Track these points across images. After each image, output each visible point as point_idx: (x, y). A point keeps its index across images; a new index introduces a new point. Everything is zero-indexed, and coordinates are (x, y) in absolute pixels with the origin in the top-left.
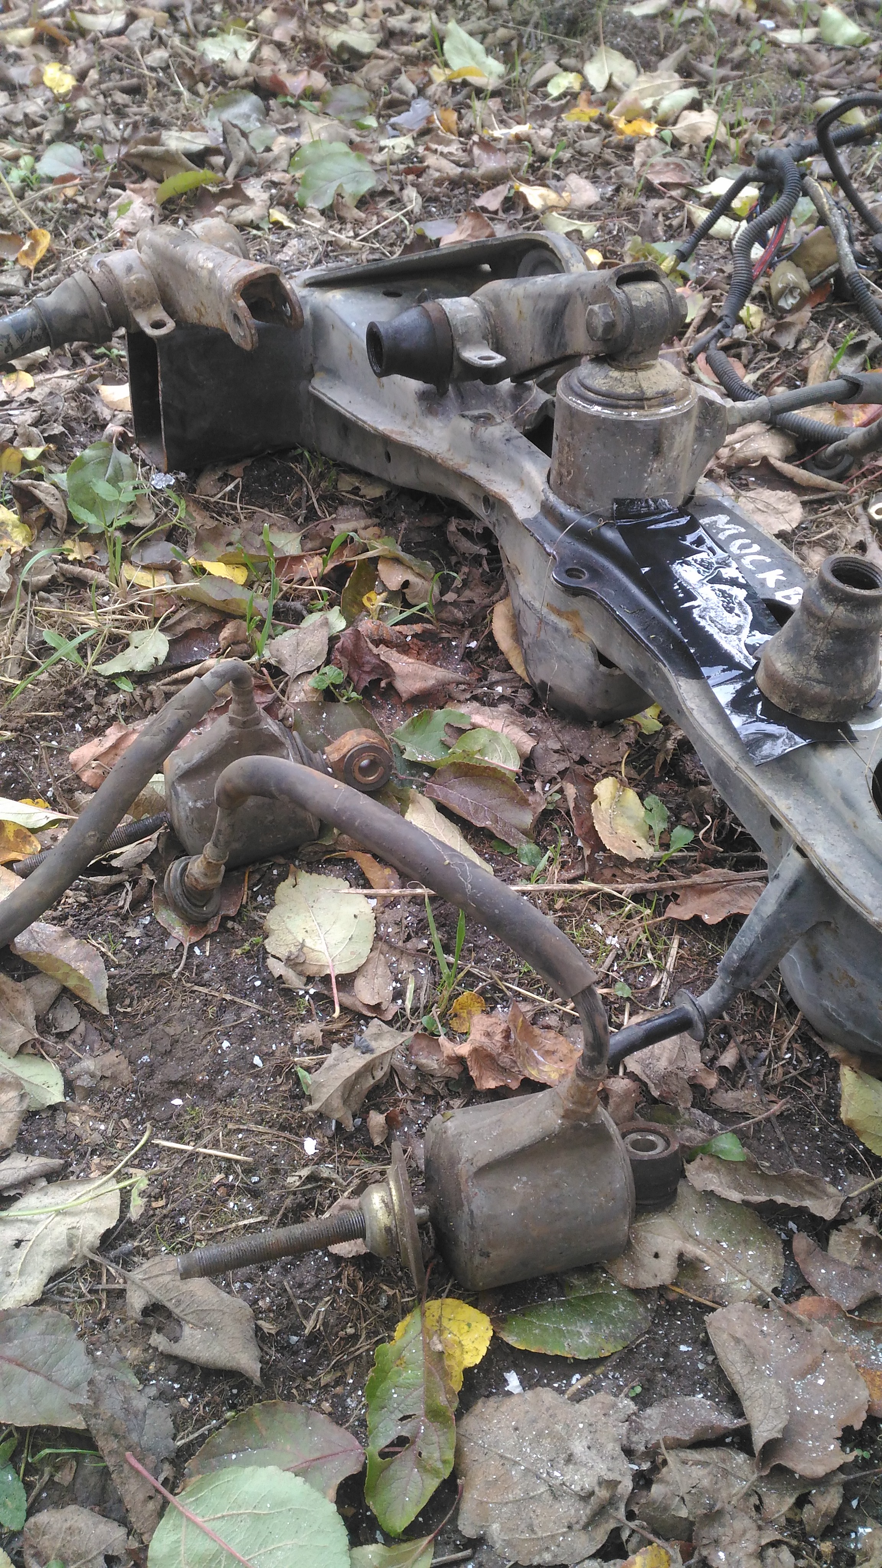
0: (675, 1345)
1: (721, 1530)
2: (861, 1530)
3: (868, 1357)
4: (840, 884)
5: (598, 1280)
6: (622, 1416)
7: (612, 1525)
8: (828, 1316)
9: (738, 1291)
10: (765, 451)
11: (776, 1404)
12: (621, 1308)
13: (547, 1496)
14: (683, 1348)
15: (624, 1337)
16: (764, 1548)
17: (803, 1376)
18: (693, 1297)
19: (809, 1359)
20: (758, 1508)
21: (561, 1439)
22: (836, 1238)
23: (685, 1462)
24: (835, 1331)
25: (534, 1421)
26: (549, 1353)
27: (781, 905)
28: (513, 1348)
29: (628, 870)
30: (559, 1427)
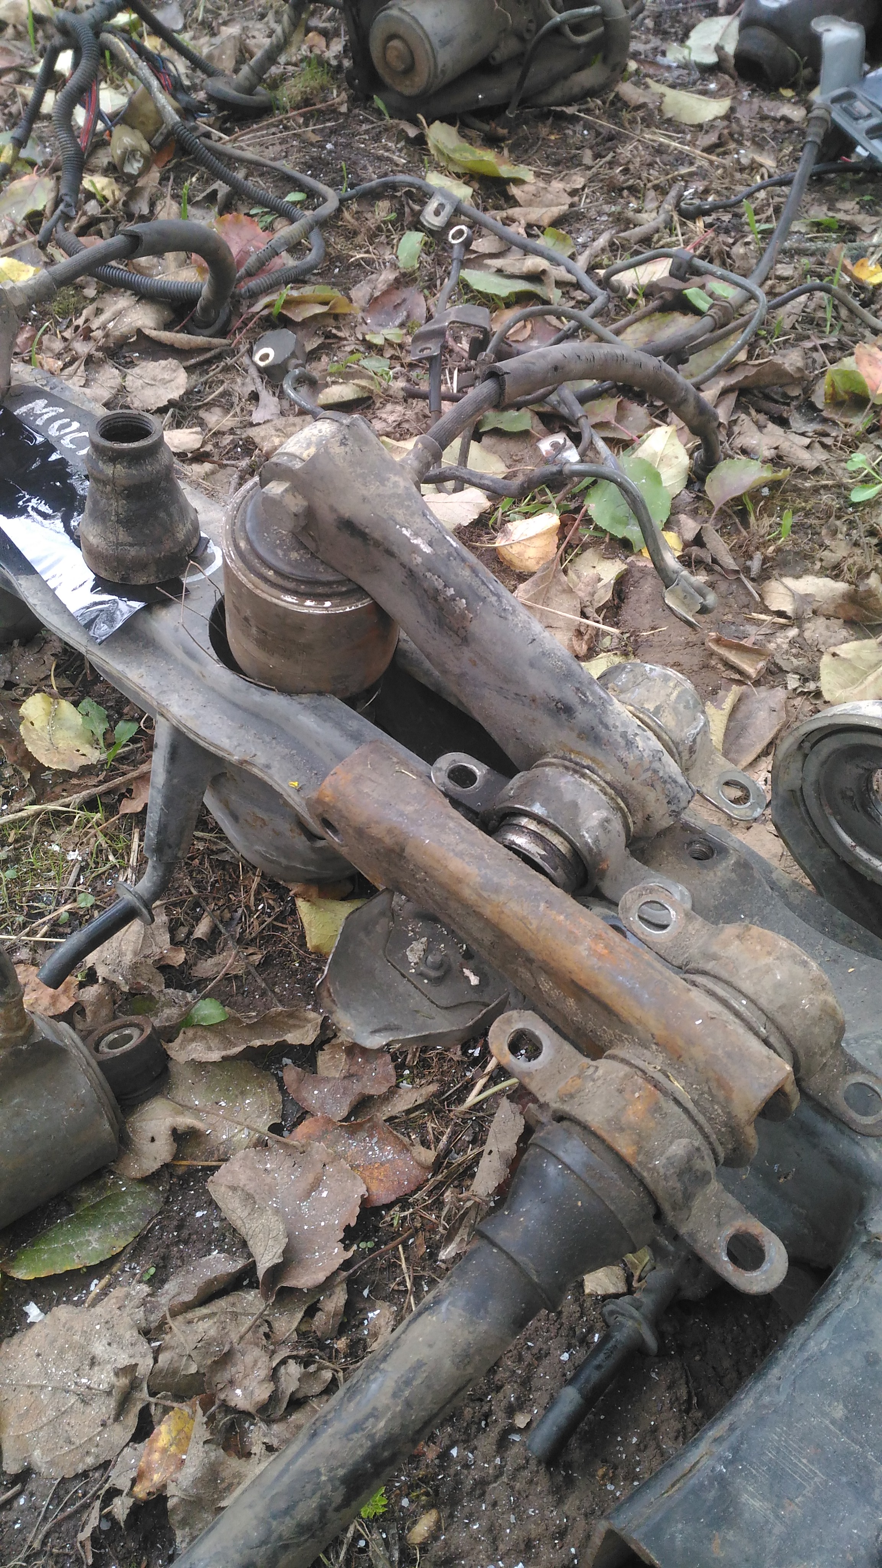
0: (191, 1214)
1: (233, 1370)
2: (370, 1315)
3: (366, 1154)
4: (198, 735)
5: (105, 1184)
6: (136, 1302)
7: (139, 1406)
8: (326, 1132)
9: (239, 1141)
10: (139, 324)
11: (275, 1233)
12: (130, 1201)
13: (79, 1406)
14: (199, 1214)
15: (134, 1228)
16: (275, 1370)
17: (308, 1195)
18: (200, 1164)
19: (310, 1178)
20: (267, 1336)
21: (82, 1347)
22: (323, 1058)
23: (190, 1322)
24: (333, 1144)
25: (55, 1340)
26: (59, 1272)
27: (169, 772)
28: (28, 1282)
29: (75, 781)
30: (76, 1338)
